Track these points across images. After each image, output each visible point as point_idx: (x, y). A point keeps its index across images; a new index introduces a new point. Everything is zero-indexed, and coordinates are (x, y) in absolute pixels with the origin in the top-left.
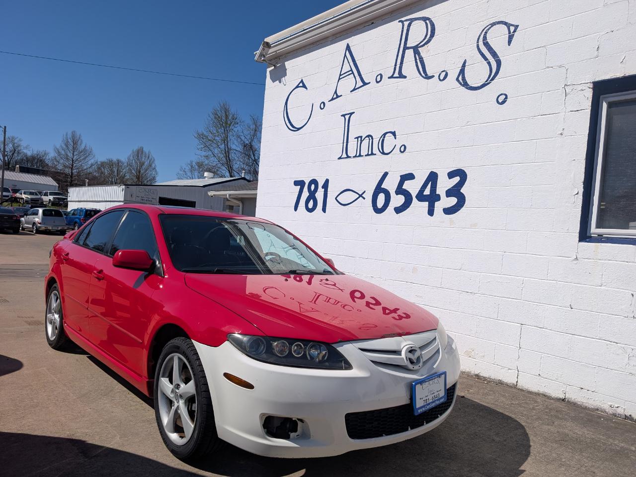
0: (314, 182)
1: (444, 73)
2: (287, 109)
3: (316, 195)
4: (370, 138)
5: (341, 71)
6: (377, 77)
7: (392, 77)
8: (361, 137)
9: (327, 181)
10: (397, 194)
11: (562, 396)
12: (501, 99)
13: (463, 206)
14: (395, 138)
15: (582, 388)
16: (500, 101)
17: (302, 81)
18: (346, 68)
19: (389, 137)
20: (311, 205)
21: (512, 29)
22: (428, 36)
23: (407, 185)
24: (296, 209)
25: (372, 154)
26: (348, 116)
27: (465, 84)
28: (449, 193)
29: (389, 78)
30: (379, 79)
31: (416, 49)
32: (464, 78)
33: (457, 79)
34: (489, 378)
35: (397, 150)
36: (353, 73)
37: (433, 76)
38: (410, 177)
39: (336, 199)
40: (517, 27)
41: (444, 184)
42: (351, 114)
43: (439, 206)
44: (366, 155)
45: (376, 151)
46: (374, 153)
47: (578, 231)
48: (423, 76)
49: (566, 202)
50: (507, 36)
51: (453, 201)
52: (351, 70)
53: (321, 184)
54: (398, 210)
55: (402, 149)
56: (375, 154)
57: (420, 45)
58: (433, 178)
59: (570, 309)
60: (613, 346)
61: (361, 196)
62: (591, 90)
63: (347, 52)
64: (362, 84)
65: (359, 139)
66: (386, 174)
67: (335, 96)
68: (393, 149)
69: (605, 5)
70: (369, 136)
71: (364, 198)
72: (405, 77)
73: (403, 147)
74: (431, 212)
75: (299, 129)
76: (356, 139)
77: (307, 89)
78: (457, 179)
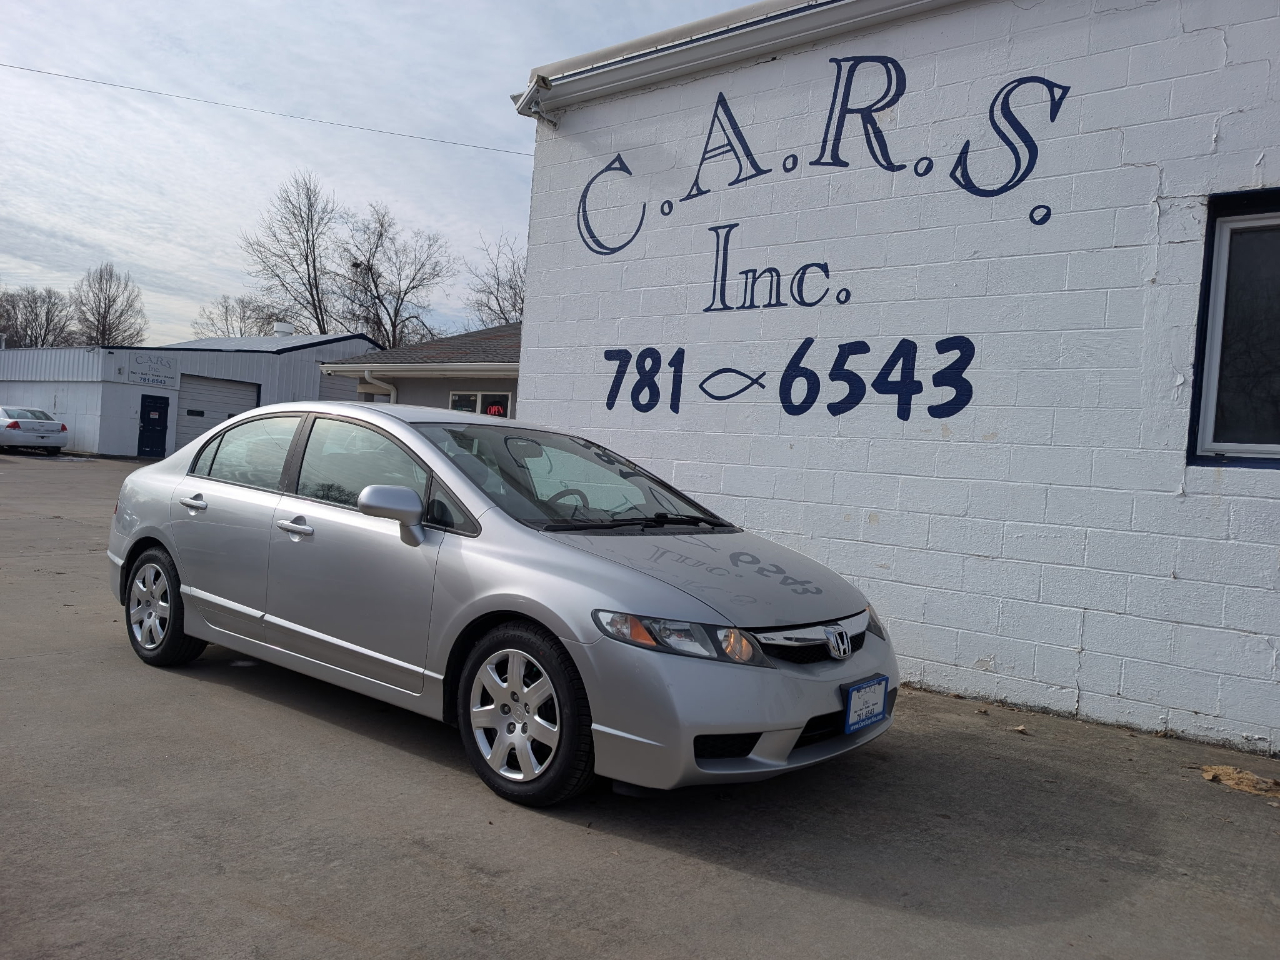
0: (652, 353)
1: (926, 162)
2: (585, 211)
3: (656, 379)
4: (774, 274)
5: (707, 143)
6: (786, 160)
7: (817, 162)
8: (754, 271)
9: (680, 354)
10: (833, 380)
11: (1160, 728)
12: (1039, 214)
13: (968, 402)
14: (827, 276)
15: (1196, 713)
16: (1037, 219)
17: (619, 158)
18: (718, 139)
19: (815, 274)
20: (644, 397)
21: (1058, 93)
22: (892, 93)
23: (853, 363)
24: (610, 405)
25: (779, 304)
26: (724, 233)
27: (969, 186)
28: (940, 379)
29: (811, 163)
30: (791, 164)
31: (867, 115)
32: (965, 174)
33: (953, 175)
34: (1023, 705)
35: (831, 298)
36: (733, 149)
37: (903, 167)
38: (861, 348)
39: (701, 386)
40: (1066, 90)
41: (929, 363)
42: (732, 227)
43: (919, 403)
44: (765, 306)
45: (785, 297)
46: (782, 300)
47: (1185, 446)
48: (881, 165)
49: (1163, 398)
50: (1049, 103)
51: (948, 393)
52: (730, 143)
53: (665, 358)
54: (836, 409)
55: (843, 297)
56: (786, 305)
57: (875, 107)
58: (906, 351)
59: (1173, 580)
60: (1248, 639)
61: (755, 381)
62: (1205, 208)
63: (720, 109)
64: (754, 172)
65: (750, 275)
66: (808, 343)
67: (694, 192)
68: (823, 297)
69: (1229, 64)
70: (770, 270)
71: (763, 387)
72: (846, 164)
73: (844, 294)
74: (904, 413)
75: (614, 251)
76: (744, 276)
77: (630, 173)
78: (955, 355)
